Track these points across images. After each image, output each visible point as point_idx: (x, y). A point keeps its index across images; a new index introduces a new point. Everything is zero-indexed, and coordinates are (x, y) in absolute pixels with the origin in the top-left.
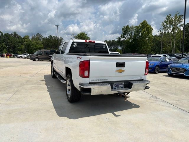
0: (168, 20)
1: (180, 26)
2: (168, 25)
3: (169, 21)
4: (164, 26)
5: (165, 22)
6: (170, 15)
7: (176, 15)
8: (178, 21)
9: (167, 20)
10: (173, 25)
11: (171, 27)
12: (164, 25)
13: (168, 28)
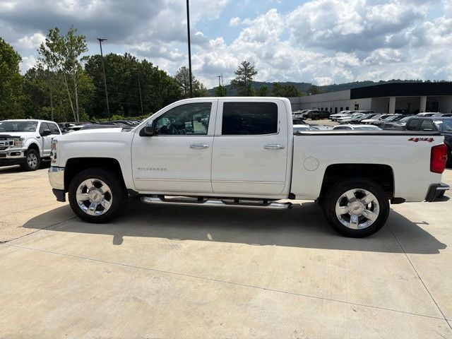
0: (53, 40)
1: (81, 60)
2: (56, 54)
3: (58, 45)
4: (47, 54)
5: (48, 45)
6: (56, 29)
7: (70, 33)
8: (77, 48)
9: (51, 42)
10: (66, 56)
11: (63, 59)
12: (48, 52)
13: (58, 60)
